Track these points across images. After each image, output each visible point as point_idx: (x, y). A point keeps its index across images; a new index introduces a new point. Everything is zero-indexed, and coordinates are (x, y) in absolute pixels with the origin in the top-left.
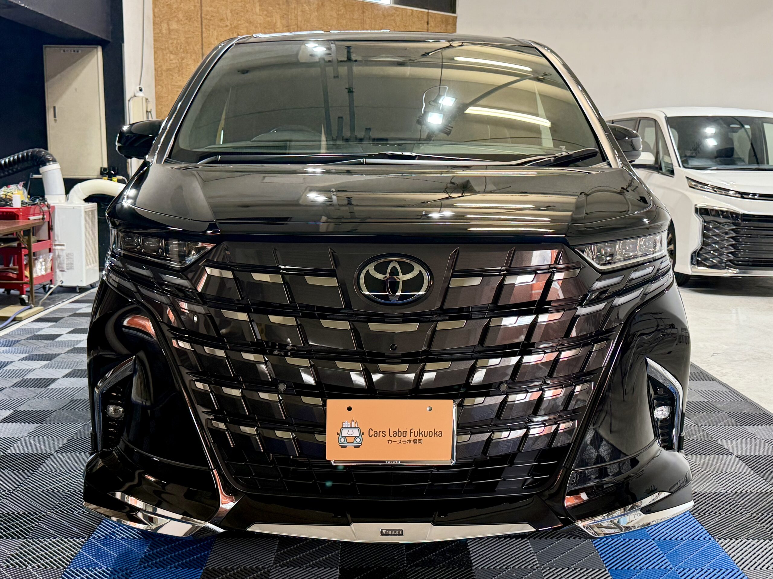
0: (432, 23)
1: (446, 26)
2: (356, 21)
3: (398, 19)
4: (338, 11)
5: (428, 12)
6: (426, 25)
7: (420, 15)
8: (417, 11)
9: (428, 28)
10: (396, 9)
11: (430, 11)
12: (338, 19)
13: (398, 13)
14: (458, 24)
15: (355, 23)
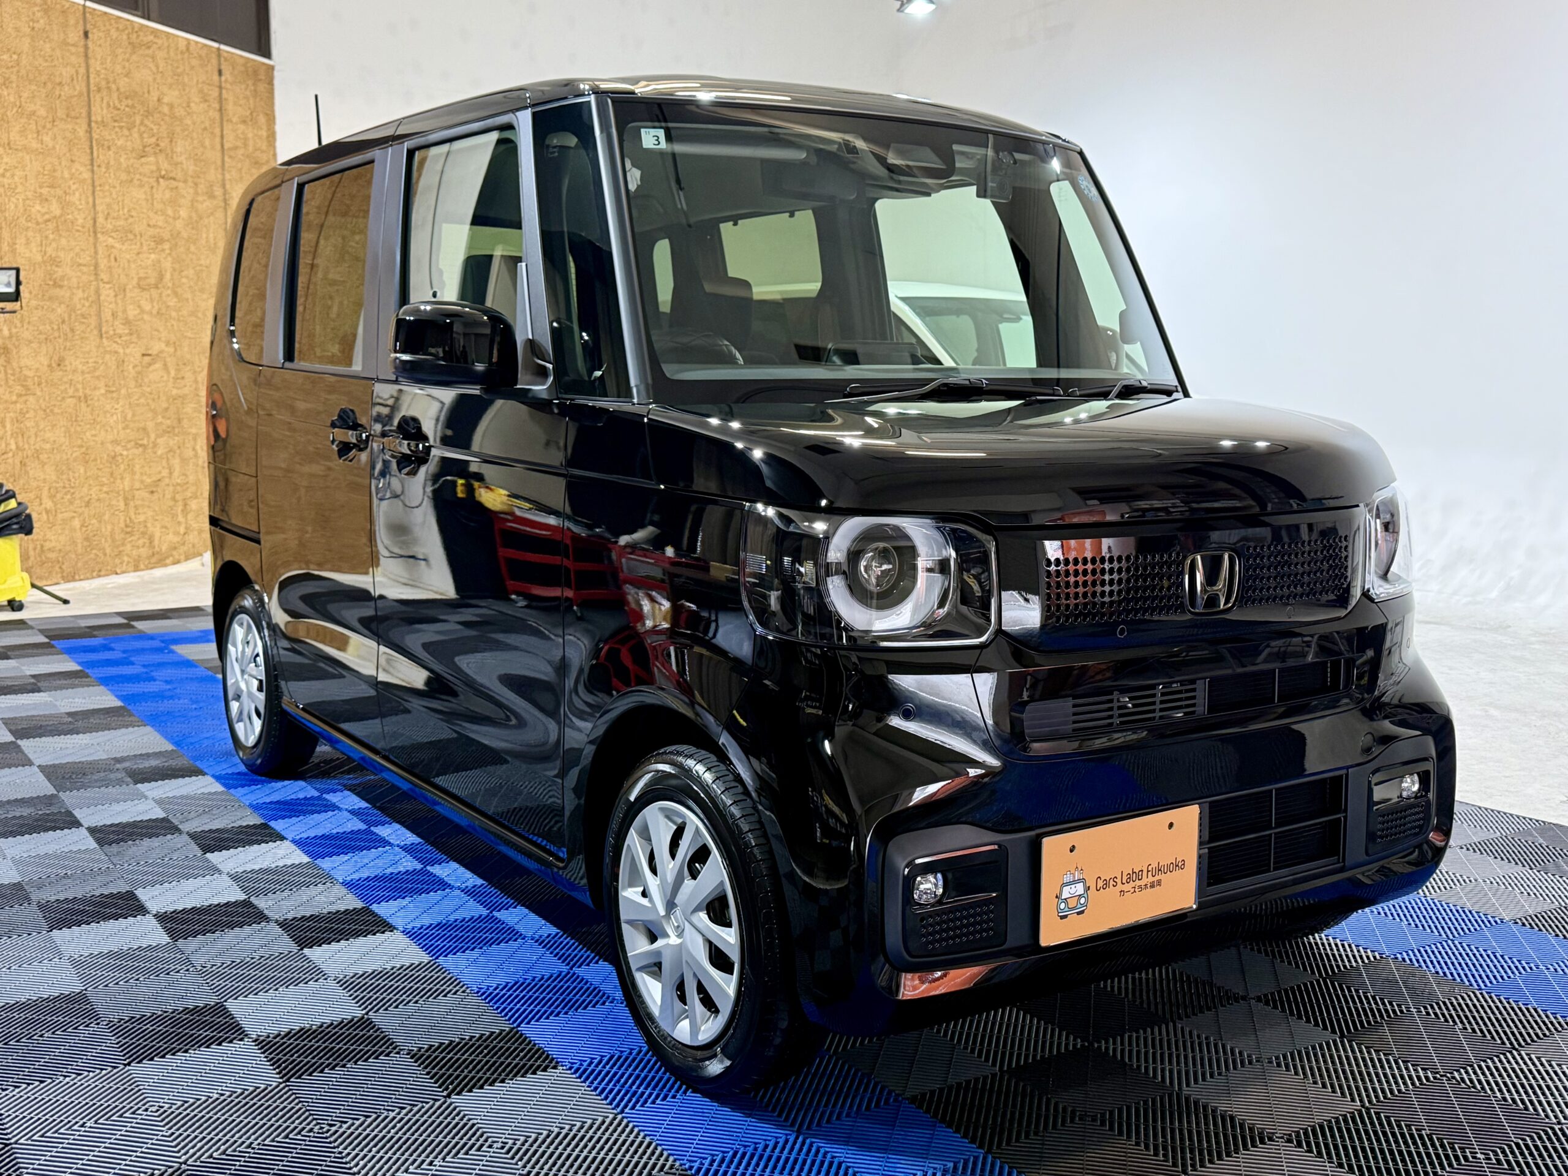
0: (227, 75)
1: (254, 84)
2: (73, 49)
3: (161, 54)
4: (32, 20)
5: (219, 49)
6: (216, 77)
7: (203, 53)
8: (197, 43)
9: (220, 81)
10: (155, 32)
11: (223, 47)
12: (32, 38)
13: (160, 42)
14: (276, 82)
15: (72, 54)
